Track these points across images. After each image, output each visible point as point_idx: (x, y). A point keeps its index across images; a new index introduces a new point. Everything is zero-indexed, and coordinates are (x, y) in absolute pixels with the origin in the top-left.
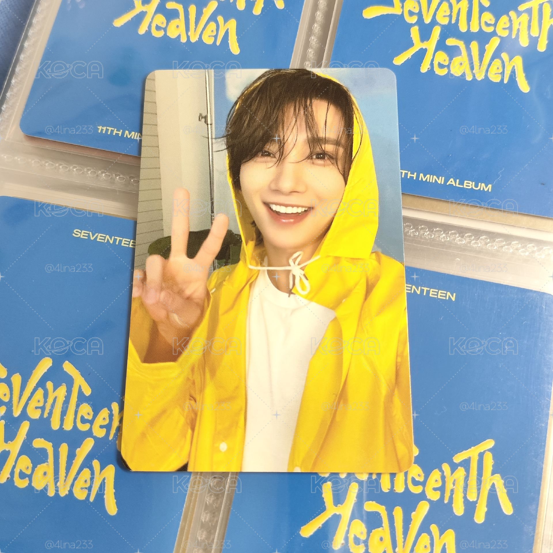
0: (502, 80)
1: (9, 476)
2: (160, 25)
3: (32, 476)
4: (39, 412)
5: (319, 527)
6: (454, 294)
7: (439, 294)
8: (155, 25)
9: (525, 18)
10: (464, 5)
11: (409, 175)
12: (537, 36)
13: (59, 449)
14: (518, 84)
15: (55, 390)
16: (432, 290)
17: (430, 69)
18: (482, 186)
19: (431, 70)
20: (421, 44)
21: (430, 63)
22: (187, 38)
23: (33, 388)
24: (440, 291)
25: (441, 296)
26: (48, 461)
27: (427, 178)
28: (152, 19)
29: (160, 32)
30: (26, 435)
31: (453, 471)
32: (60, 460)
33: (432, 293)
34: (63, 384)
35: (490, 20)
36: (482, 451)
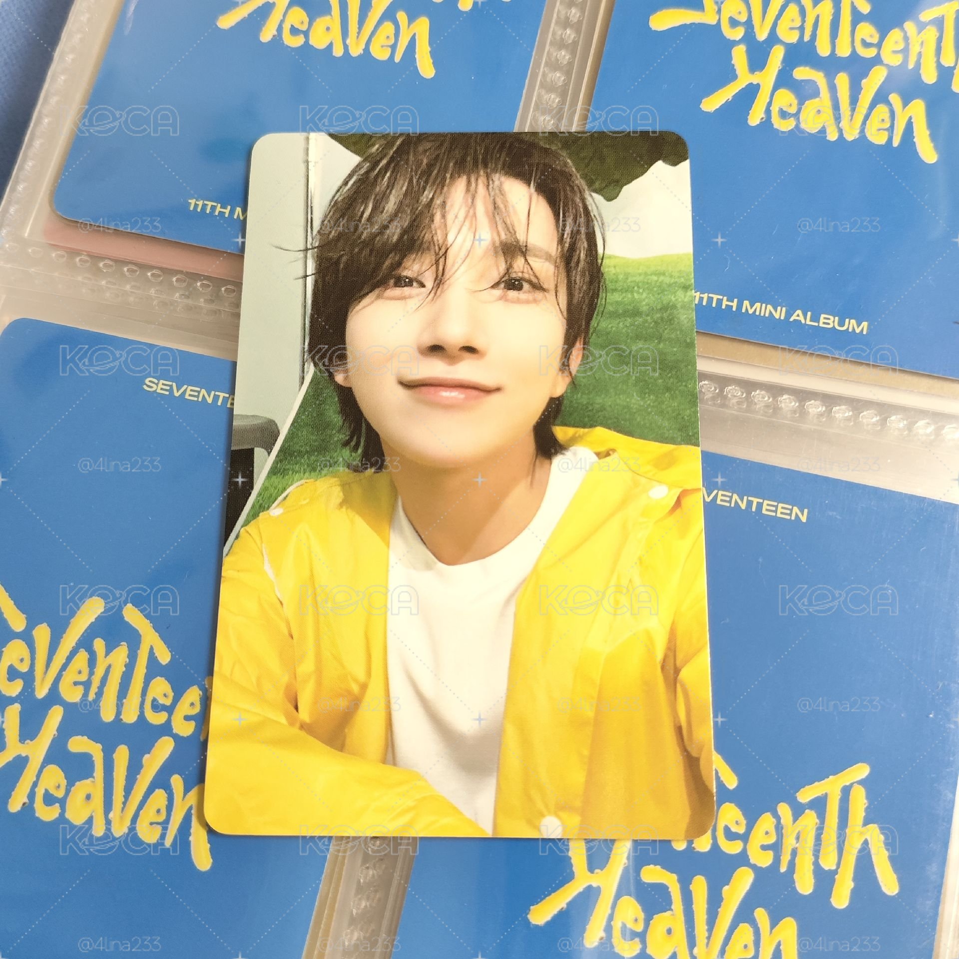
0: (890, 139)
1: (26, 800)
2: (297, 26)
3: (65, 802)
4: (80, 690)
5: (561, 907)
6: (806, 511)
7: (780, 510)
8: (290, 26)
9: (931, 34)
10: (826, 10)
11: (725, 303)
12: (952, 65)
13: (114, 755)
14: (917, 149)
15: (108, 653)
16: (766, 502)
17: (764, 120)
18: (851, 324)
19: (767, 121)
20: (750, 76)
21: (764, 109)
22: (344, 48)
23: (71, 649)
24: (780, 505)
25: (782, 513)
26: (95, 775)
27: (756, 310)
28: (285, 15)
29: (297, 37)
30: (57, 730)
31: (796, 818)
32: (114, 773)
33: (767, 507)
34: (122, 643)
35: (871, 36)
36: (848, 784)
